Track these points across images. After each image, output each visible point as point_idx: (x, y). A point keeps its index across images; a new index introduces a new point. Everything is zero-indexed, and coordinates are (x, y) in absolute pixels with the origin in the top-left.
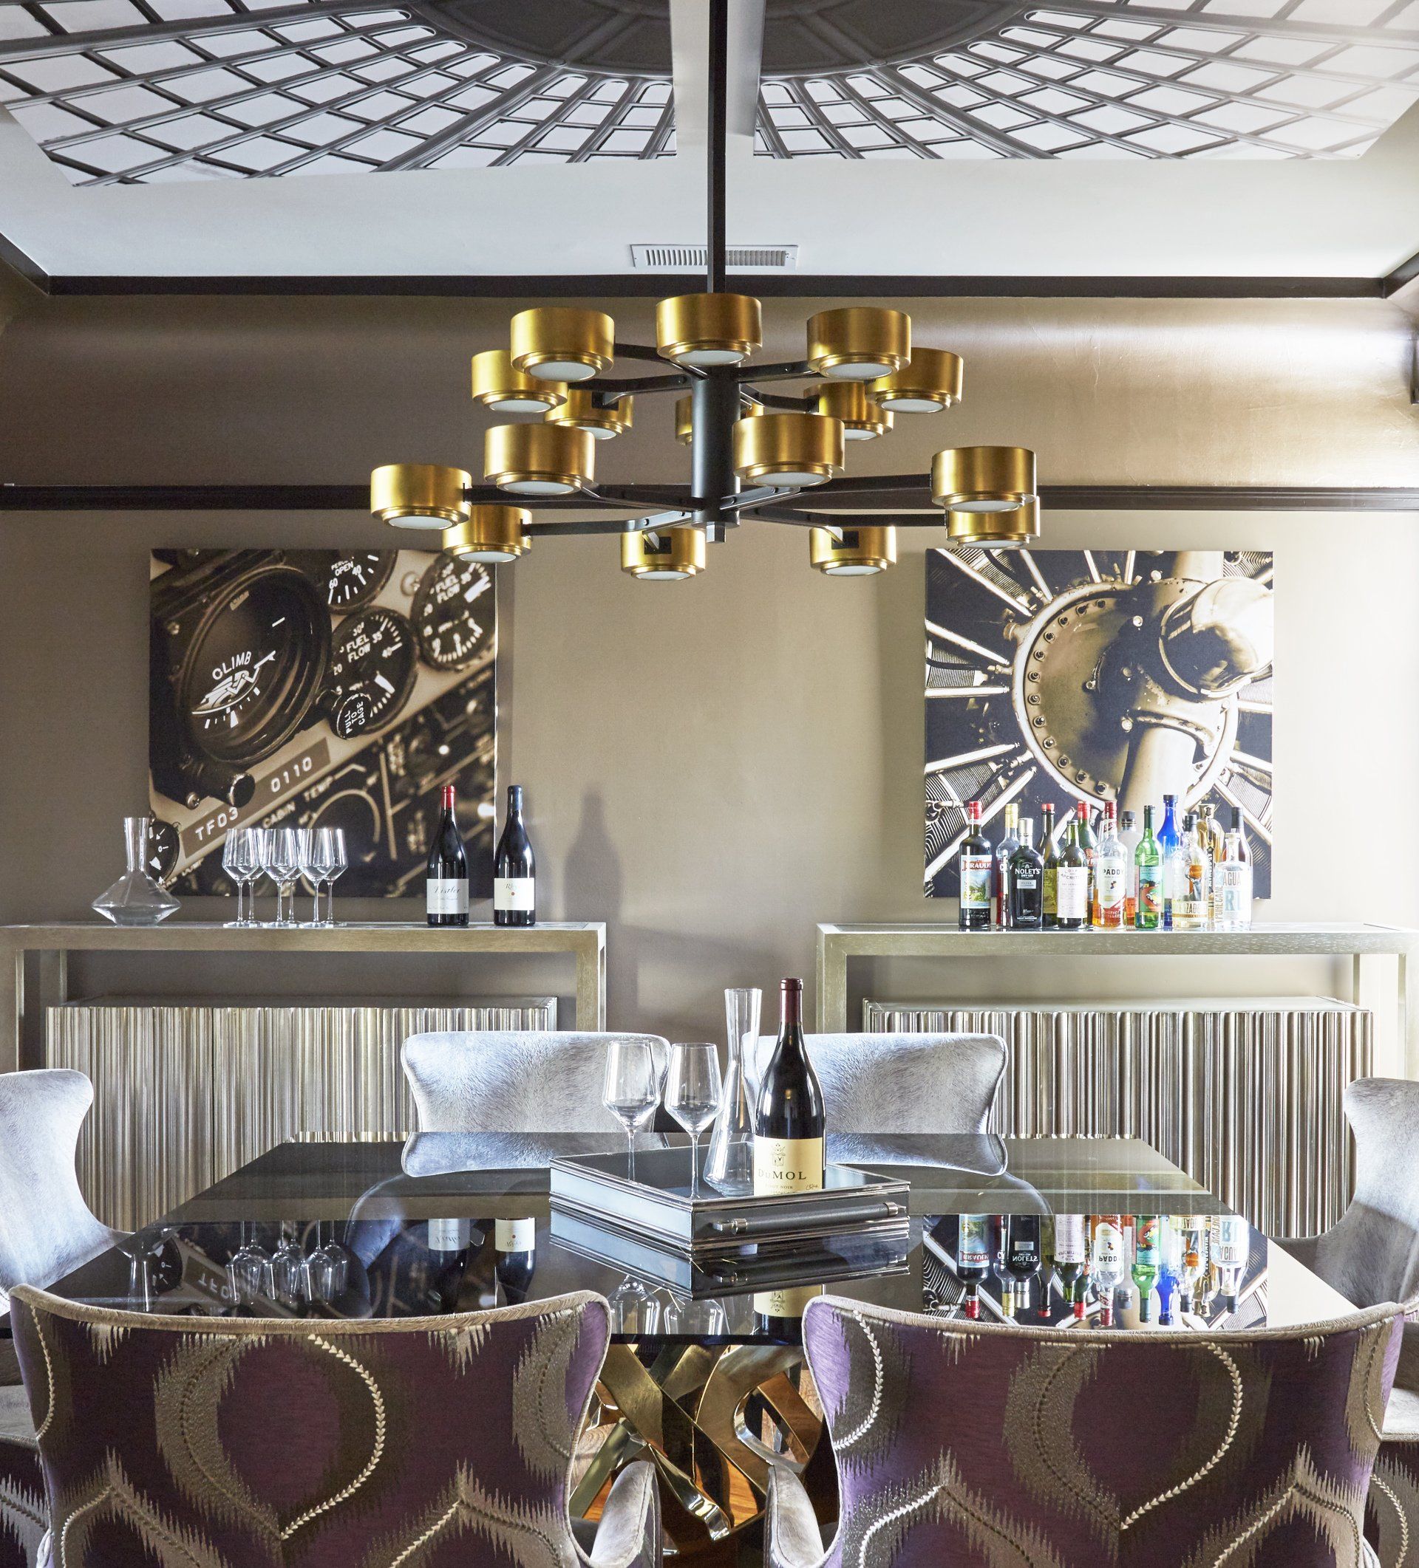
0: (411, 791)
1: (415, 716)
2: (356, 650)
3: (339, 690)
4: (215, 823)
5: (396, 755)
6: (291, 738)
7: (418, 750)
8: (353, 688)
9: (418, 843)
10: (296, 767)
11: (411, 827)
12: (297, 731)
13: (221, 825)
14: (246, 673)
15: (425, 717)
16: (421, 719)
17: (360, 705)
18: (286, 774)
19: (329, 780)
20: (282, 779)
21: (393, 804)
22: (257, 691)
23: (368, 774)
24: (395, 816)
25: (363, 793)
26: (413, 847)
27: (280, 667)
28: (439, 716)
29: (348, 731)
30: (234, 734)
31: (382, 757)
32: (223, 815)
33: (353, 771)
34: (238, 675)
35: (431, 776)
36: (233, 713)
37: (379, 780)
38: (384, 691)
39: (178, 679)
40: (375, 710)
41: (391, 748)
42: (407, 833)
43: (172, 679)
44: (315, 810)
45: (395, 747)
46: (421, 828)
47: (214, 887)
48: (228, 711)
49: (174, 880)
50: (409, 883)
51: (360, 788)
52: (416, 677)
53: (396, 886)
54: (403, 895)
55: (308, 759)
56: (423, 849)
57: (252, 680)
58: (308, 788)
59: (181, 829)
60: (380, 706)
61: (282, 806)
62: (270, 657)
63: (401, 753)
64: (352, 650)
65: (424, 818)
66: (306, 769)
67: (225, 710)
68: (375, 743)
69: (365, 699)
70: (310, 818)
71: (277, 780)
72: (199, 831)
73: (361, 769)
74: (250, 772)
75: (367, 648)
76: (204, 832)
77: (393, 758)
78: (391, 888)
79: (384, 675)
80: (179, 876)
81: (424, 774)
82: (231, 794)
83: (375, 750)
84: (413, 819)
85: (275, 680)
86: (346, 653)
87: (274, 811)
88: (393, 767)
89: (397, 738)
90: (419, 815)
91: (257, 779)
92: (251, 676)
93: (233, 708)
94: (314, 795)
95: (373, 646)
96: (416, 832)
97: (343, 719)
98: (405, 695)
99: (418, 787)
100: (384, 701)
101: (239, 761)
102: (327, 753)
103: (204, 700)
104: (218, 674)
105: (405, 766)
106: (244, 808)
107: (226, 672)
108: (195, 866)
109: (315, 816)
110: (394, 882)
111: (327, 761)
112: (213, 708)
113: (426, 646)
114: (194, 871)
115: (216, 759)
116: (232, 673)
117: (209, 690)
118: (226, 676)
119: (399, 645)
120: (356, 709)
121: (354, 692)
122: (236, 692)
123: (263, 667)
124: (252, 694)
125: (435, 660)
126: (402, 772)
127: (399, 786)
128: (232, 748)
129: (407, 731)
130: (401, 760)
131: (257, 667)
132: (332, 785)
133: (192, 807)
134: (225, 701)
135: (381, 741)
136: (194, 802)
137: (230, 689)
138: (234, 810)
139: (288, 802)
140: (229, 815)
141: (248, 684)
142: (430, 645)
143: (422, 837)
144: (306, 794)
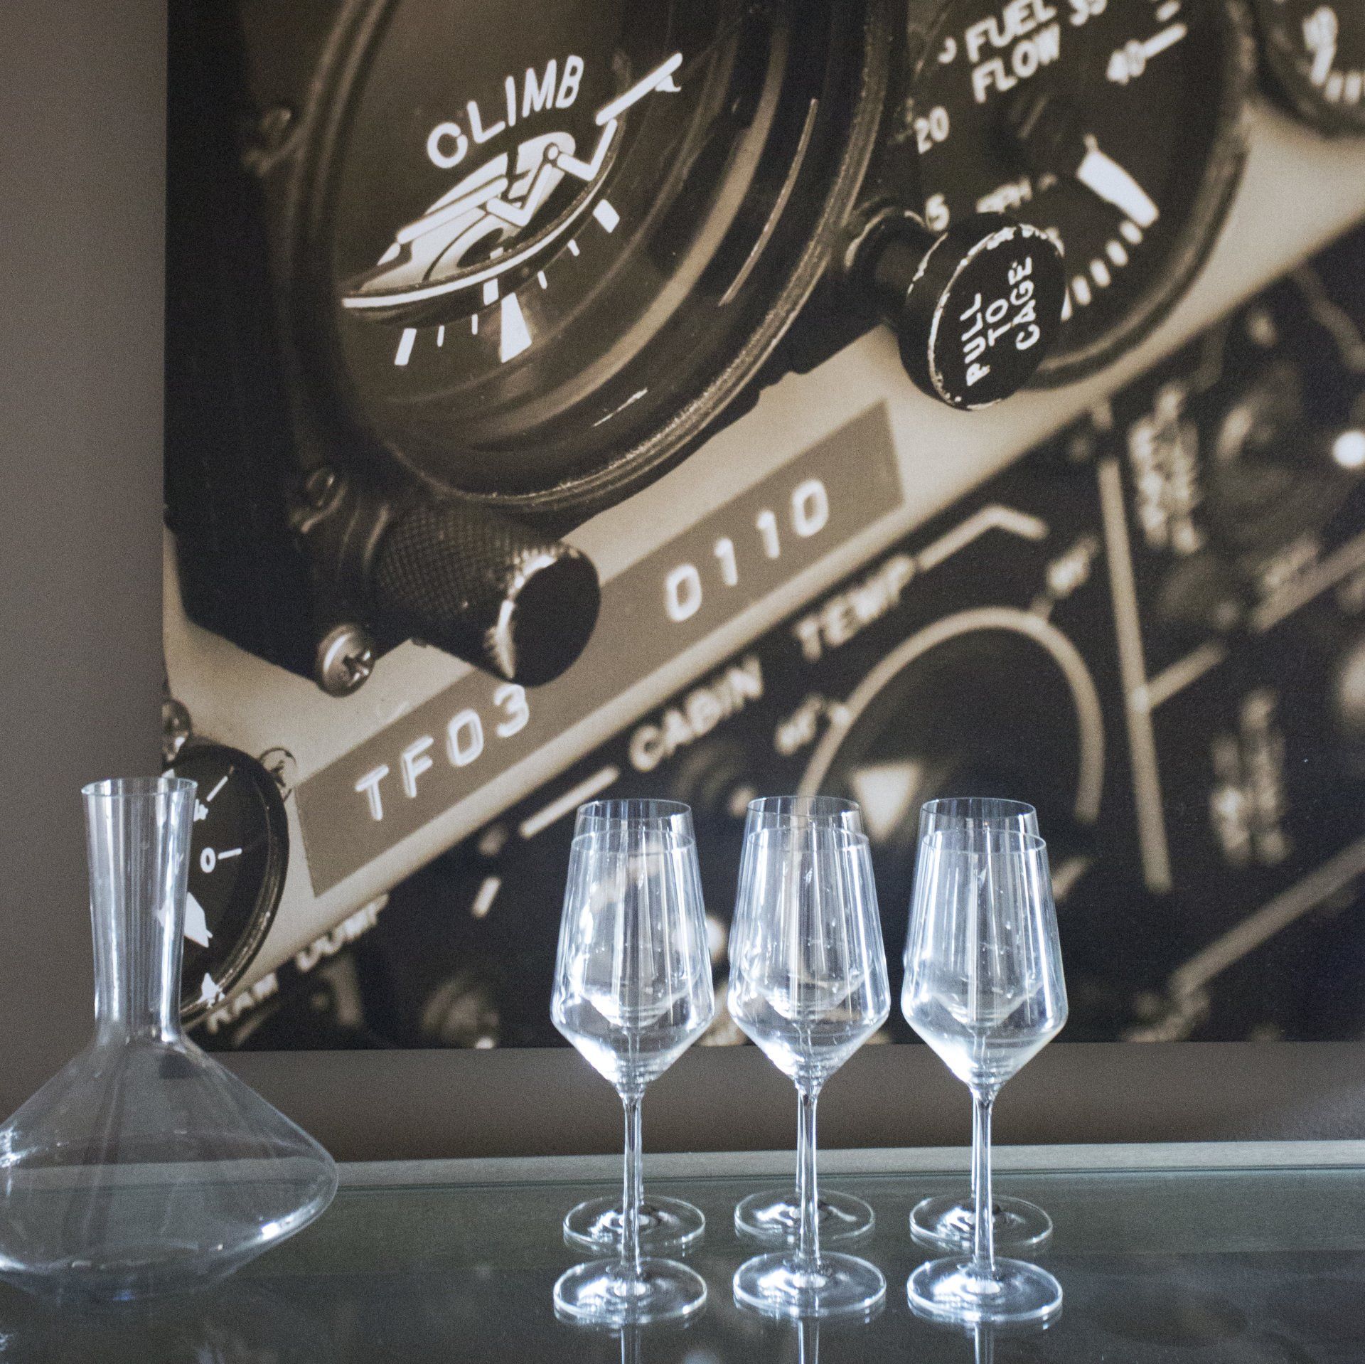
0: (1226, 613)
1: (1238, 317)
2: (1006, 53)
3: (937, 211)
4: (437, 752)
5: (1165, 470)
6: (744, 403)
7: (1249, 452)
8: (994, 203)
9: (1253, 823)
10: (766, 521)
11: (1225, 756)
12: (770, 375)
13: (460, 758)
14: (564, 141)
15: (1278, 320)
16: (1262, 329)
17: (1020, 273)
18: (724, 549)
19: (898, 572)
20: (710, 571)
21: (1154, 667)
22: (607, 216)
23: (1054, 547)
24: (1161, 714)
25: (1034, 624)
26: (1234, 837)
27: (698, 120)
28: (1332, 318)
29: (975, 374)
30: (513, 387)
31: (1109, 477)
32: (469, 717)
33: (995, 535)
34: (530, 151)
35: (1303, 552)
36: (511, 302)
37: (1099, 567)
38: (1113, 215)
39: (284, 168)
40: (1082, 291)
41: (1142, 441)
42: (1211, 781)
43: (265, 164)
44: (842, 693)
45: (1163, 438)
46: (1264, 761)
47: (431, 1015)
48: (490, 293)
49: (266, 986)
50: (1218, 985)
51: (1023, 603)
52: (1240, 159)
53: (1168, 1004)
54: (1200, 1033)
55: (812, 489)
56: (1273, 845)
57: (587, 171)
58: (815, 606)
59: (295, 776)
60: (1101, 274)
61: (710, 678)
62: (662, 79)
63: (1182, 463)
64: (988, 51)
65: (1278, 721)
66: (806, 528)
67: (477, 289)
68: (1081, 423)
69: (1039, 249)
70: (823, 724)
71: (687, 573)
72: (370, 783)
73: (1027, 526)
74: (579, 540)
75: (1047, 47)
76: (391, 786)
77: (1150, 484)
78: (1147, 1004)
79: (1115, 151)
80: (286, 971)
81: (1274, 546)
82: (501, 635)
83: (1080, 449)
84: (1233, 726)
85: (683, 168)
86: (963, 66)
87: (678, 700)
88: (1153, 519)
89: (1170, 402)
90: (1258, 711)
91: (606, 571)
92: (584, 153)
93: (509, 283)
94: (838, 633)
95: (1070, 36)
96: (1244, 778)
97: (953, 329)
98: (1199, 232)
99: (1251, 596)
100: (1117, 254)
101: (537, 498)
102: (891, 463)
103: (392, 252)
104: (447, 146)
105: (1200, 516)
106: (553, 691)
107: (481, 136)
108: (354, 927)
109: (843, 716)
110: (1160, 984)
111: (893, 498)
112: (426, 282)
113: (1279, 37)
114: (349, 948)
115: (441, 489)
116: (508, 143)
117: (415, 210)
118: (480, 155)
119: (1175, 34)
120: (1004, 290)
121: (994, 222)
122: (523, 217)
123: (633, 117)
124: (586, 227)
125: (1317, 95)
126: (1187, 539)
127: (1176, 592)
128: (501, 445)
129: (1207, 376)
130: (1183, 491)
131: (609, 117)
132: (908, 591)
133: (341, 688)
134: (477, 255)
135: (1103, 416)
136: (350, 664)
137: (497, 206)
138: (514, 698)
139: (736, 660)
140: (493, 716)
141: (569, 188)
142: (1297, 36)
143: (1268, 798)
144: (807, 631)
